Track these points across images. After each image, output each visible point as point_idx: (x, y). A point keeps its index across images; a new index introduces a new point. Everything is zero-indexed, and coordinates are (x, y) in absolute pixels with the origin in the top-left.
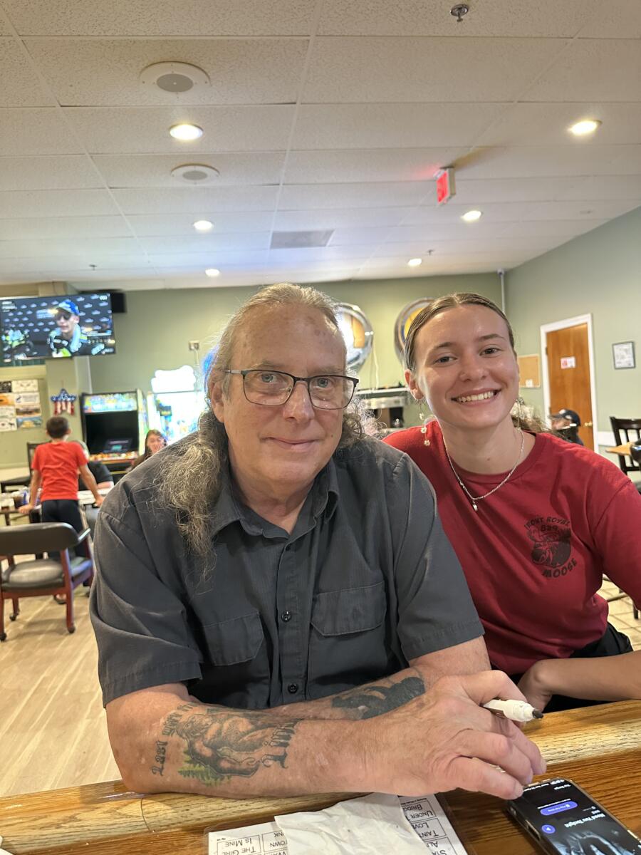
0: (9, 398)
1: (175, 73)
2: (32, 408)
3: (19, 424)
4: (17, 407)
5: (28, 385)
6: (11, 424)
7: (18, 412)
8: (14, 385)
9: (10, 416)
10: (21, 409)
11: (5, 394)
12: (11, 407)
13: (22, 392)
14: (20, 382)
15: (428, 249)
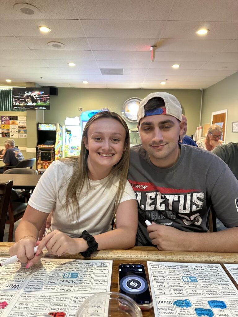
0: (16, 122)
1: (25, 7)
2: (24, 126)
3: (19, 131)
4: (19, 125)
5: (23, 118)
6: (17, 131)
7: (19, 127)
8: (18, 118)
9: (16, 128)
10: (20, 126)
11: (15, 121)
12: (17, 125)
13: (21, 121)
14: (20, 117)
15: (166, 79)
